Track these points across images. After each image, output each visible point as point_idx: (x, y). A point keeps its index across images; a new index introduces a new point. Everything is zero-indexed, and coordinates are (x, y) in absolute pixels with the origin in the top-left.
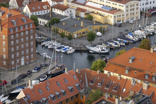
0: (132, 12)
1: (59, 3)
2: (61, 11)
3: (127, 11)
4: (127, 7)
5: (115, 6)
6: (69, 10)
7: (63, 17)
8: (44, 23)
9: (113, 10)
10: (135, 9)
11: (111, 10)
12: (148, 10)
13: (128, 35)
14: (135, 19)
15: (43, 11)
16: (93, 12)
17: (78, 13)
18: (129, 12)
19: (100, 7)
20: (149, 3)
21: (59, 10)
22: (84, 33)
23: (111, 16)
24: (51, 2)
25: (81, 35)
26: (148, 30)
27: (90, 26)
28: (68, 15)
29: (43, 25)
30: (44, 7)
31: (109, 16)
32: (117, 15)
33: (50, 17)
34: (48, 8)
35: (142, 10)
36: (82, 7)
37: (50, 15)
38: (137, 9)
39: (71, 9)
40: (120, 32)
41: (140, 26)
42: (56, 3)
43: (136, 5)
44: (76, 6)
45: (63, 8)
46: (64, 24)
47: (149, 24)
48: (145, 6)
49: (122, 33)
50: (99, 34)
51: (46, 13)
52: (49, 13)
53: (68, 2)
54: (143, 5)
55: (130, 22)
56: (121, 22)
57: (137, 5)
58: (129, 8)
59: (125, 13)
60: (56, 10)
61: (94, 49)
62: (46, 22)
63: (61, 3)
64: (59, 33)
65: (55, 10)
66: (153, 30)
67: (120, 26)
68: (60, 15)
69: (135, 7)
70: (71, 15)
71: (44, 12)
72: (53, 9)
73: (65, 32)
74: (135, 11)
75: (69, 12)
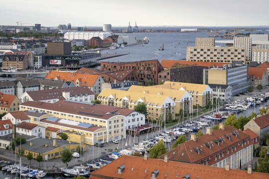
0: (116, 129)
1: (24, 121)
2: (27, 130)
3: (110, 128)
4: (110, 122)
5: (95, 123)
6: (37, 128)
7: (29, 137)
8: (5, 145)
9: (93, 128)
10: (120, 126)
11: (91, 127)
12: (136, 128)
13: (113, 155)
14: (120, 138)
15: (4, 132)
16: (68, 131)
17: (48, 133)
18: (113, 129)
19: (76, 124)
20: (136, 120)
21: (24, 130)
22: (57, 154)
23: (91, 135)
24: (14, 119)
25: (53, 157)
26: (137, 149)
27: (64, 146)
28: (36, 135)
29: (4, 148)
30: (5, 126)
31: (87, 134)
32: (97, 133)
33: (13, 138)
34: (10, 128)
35: (127, 129)
36: (53, 126)
37: (13, 135)
38: (122, 130)
39: (40, 128)
40: (102, 152)
41: (126, 145)
42: (20, 121)
43: (120, 121)
44: (46, 125)
45: (30, 127)
46: (31, 144)
47: (137, 143)
48: (131, 124)
49: (104, 153)
50: (76, 154)
51: (8, 133)
52: (12, 134)
53: (36, 120)
54: (129, 122)
55: (114, 142)
56: (103, 142)
57: (122, 120)
58: (113, 124)
59: (108, 131)
60: (21, 129)
61: (70, 171)
62: (8, 143)
63: (27, 121)
64: (25, 156)
65: (19, 130)
66: (142, 149)
67: (102, 146)
68: (26, 135)
69: (120, 123)
70: (39, 135)
71: (6, 133)
72: (17, 129)
73: (33, 153)
74: (120, 128)
75: (38, 131)
